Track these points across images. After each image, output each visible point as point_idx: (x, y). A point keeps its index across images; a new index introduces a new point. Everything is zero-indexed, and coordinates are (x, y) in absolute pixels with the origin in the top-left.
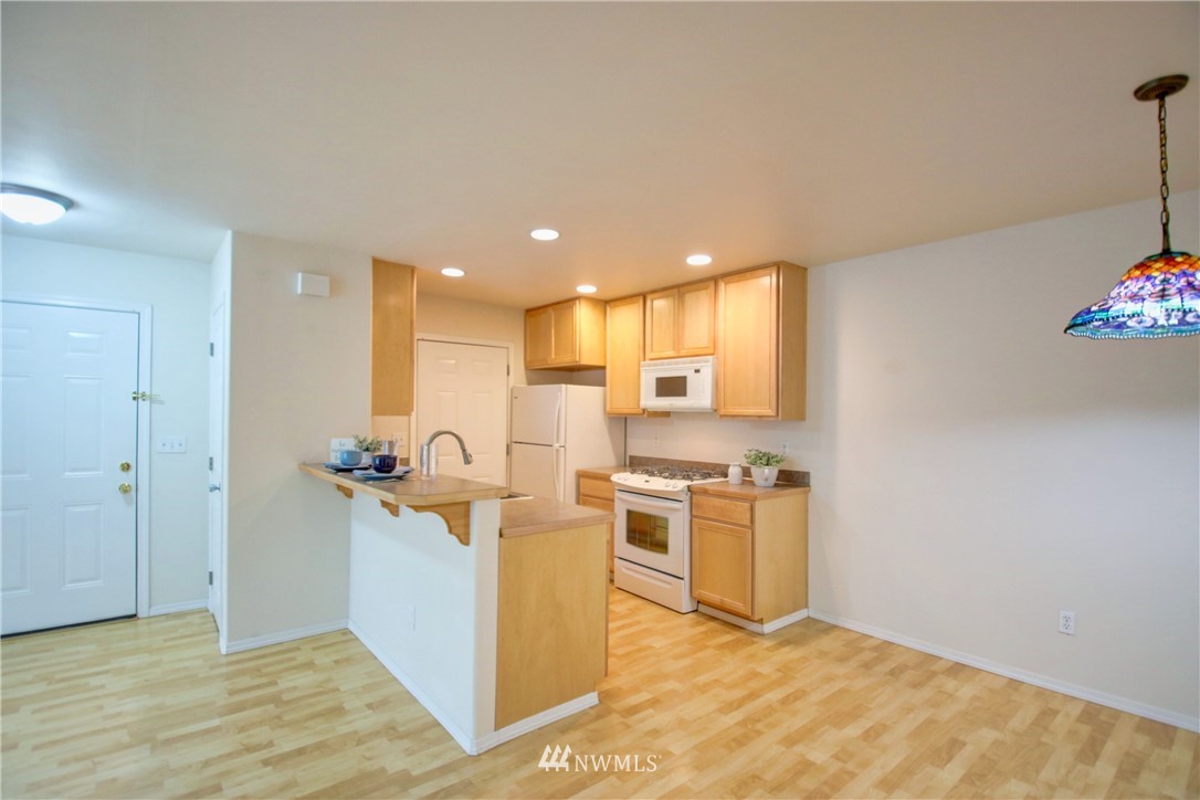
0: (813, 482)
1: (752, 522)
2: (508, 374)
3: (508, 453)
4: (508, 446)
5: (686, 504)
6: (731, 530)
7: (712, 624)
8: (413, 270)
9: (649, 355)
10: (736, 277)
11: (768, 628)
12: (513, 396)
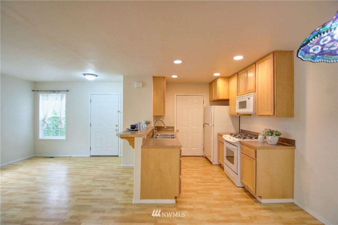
0: (296, 144)
1: (256, 157)
2: (204, 103)
3: (204, 127)
4: (204, 124)
5: (239, 148)
6: (250, 159)
7: (245, 194)
8: (164, 78)
9: (239, 94)
10: (261, 61)
11: (263, 201)
12: (205, 110)
